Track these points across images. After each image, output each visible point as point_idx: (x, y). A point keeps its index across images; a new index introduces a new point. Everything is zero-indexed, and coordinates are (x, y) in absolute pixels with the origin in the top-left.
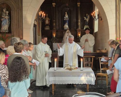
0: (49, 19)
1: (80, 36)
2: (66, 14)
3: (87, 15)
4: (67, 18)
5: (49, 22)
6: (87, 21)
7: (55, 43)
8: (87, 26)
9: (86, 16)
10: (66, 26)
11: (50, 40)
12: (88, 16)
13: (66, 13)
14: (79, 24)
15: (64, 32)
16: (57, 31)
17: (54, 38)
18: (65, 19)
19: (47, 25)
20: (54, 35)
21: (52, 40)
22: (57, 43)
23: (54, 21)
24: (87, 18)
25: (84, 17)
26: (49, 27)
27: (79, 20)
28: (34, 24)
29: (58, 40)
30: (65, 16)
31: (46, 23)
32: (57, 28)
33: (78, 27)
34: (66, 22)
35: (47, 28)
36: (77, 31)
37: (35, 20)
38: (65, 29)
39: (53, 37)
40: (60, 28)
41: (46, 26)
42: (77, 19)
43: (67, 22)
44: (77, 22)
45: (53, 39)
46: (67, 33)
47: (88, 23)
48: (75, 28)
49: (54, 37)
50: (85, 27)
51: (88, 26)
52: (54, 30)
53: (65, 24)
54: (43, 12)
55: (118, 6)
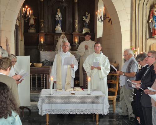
0: (35, 18)
1: (77, 43)
2: (59, 12)
3: (87, 13)
4: (60, 18)
5: (34, 22)
6: (87, 22)
7: (44, 51)
8: (86, 29)
9: (85, 15)
10: (59, 29)
11: (36, 47)
12: (88, 15)
13: (59, 10)
14: (77, 25)
15: (55, 37)
16: (45, 34)
17: (41, 44)
18: (56, 19)
19: (32, 26)
20: (42, 40)
21: (38, 46)
22: (46, 52)
23: (41, 20)
24: (86, 18)
25: (83, 17)
26: (34, 28)
27: (77, 21)
28: (16, 25)
29: (47, 47)
30: (57, 15)
31: (31, 23)
32: (46, 30)
33: (75, 30)
34: (58, 23)
35: (32, 30)
36: (73, 35)
37: (17, 19)
38: (57, 32)
39: (40, 42)
40: (50, 30)
41: (30, 27)
42: (74, 19)
43: (60, 22)
44: (74, 23)
45: (40, 46)
46: (62, 38)
47: (89, 25)
48: (71, 31)
49: (42, 42)
50: (83, 31)
51: (88, 29)
52: (42, 33)
53: (57, 25)
54: (29, 8)
55: (134, 3)
